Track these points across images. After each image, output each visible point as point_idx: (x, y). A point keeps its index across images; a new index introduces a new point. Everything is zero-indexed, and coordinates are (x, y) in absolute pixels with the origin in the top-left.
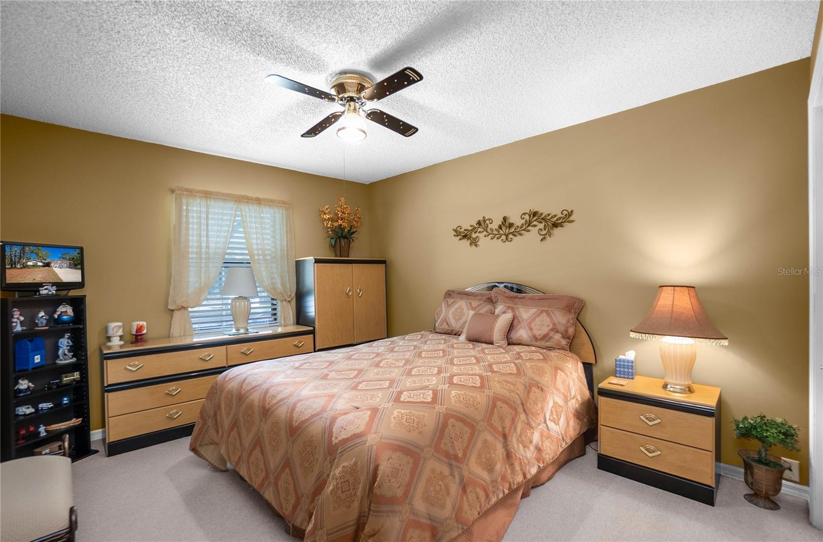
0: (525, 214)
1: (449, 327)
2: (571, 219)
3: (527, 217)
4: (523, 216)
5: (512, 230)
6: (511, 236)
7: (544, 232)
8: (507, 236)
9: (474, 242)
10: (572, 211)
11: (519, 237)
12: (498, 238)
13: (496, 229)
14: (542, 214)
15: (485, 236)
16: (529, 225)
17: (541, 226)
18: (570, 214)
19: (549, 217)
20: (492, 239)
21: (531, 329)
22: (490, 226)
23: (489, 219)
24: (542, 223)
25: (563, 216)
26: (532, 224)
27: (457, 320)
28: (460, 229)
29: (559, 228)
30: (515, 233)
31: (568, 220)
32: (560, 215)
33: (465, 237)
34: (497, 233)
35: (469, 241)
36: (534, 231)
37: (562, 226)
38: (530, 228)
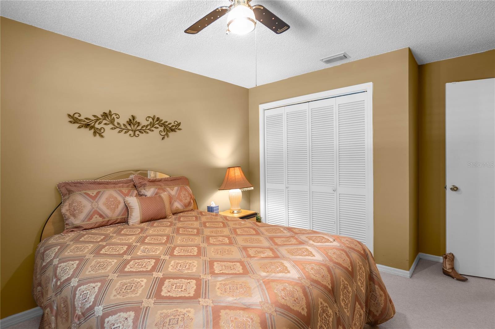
0: (149, 117)
1: (104, 218)
2: (180, 127)
3: (151, 120)
4: (148, 119)
5: (139, 128)
6: (137, 133)
7: (163, 133)
8: (135, 131)
9: (98, 133)
10: (180, 123)
11: (144, 134)
12: (126, 133)
13: (124, 125)
14: (162, 120)
15: (112, 129)
16: (153, 126)
17: (161, 129)
18: (179, 124)
19: (167, 124)
20: (119, 132)
21: (181, 201)
22: (116, 121)
23: (116, 114)
24: (162, 126)
25: (175, 125)
26: (154, 126)
27: (113, 210)
28: (79, 116)
29: (173, 132)
30: (142, 131)
31: (178, 128)
32: (173, 124)
33: (87, 126)
34: (124, 128)
35: (93, 131)
36: (156, 131)
37: (175, 131)
38: (153, 129)
